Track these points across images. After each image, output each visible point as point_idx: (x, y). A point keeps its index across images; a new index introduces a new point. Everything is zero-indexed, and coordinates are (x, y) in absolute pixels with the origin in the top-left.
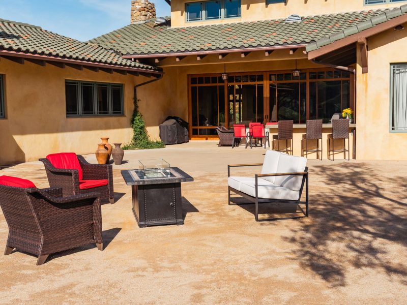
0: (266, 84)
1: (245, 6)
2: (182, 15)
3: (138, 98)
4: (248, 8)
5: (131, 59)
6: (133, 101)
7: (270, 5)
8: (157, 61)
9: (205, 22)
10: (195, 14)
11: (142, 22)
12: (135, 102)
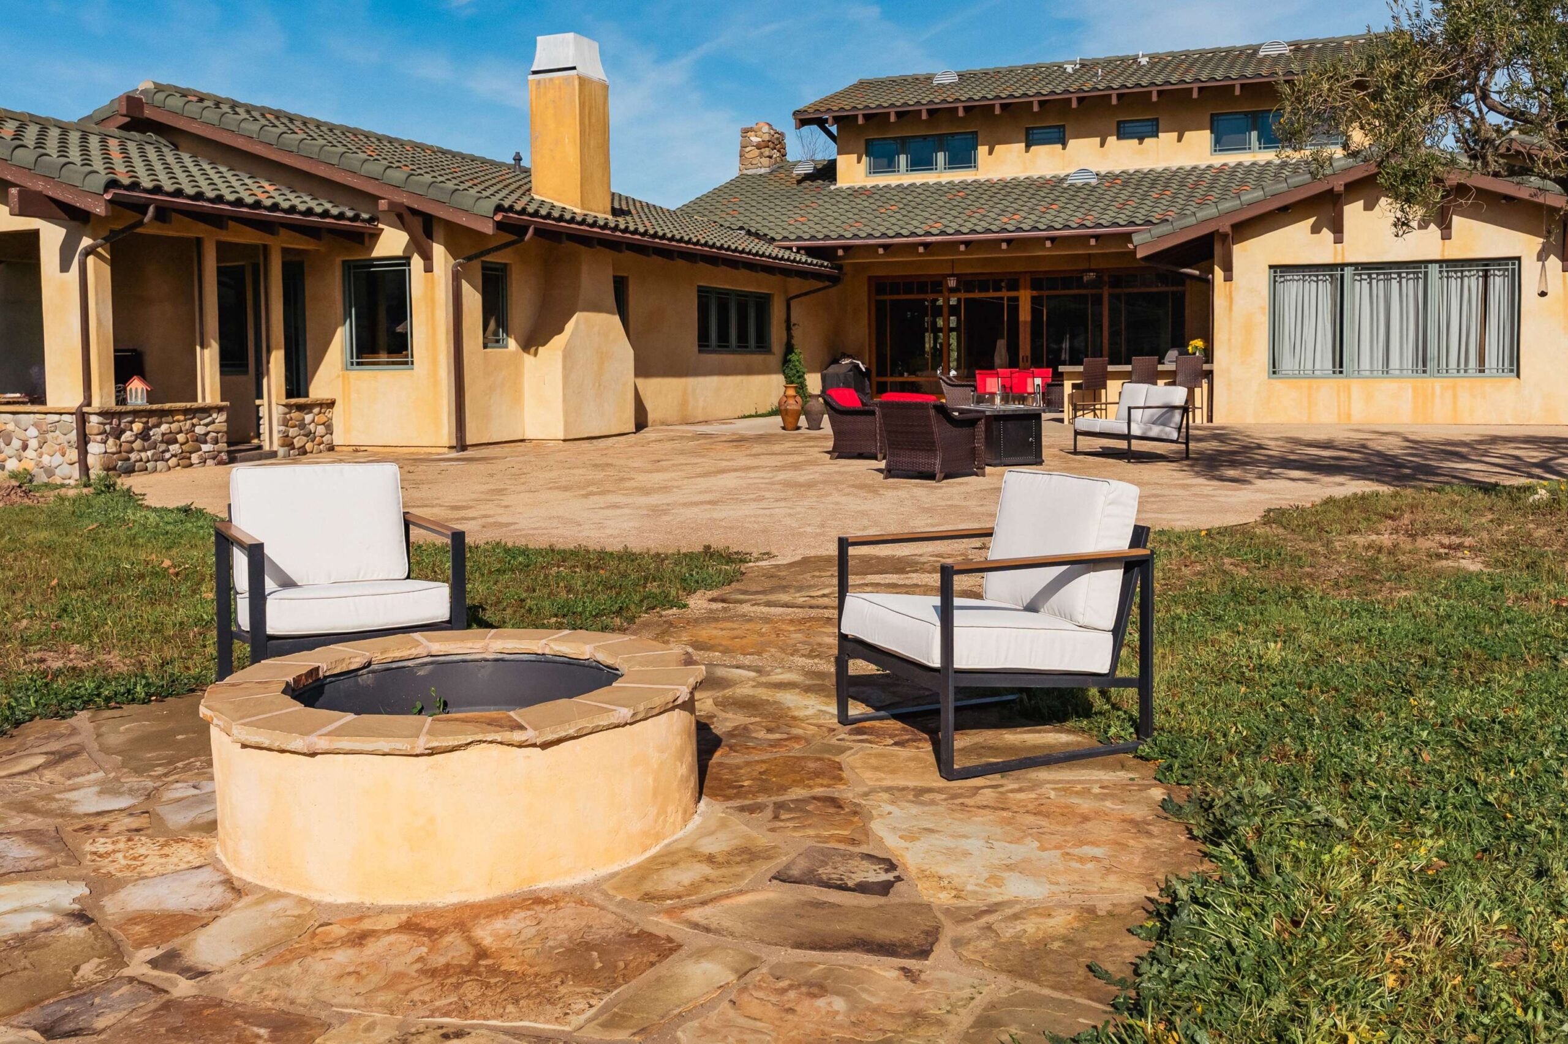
0: (1025, 297)
1: (986, 148)
2: (859, 161)
3: (793, 320)
4: (990, 152)
5: (790, 248)
6: (784, 326)
7: (1033, 148)
8: (840, 252)
9: (904, 178)
10: (885, 161)
11: (763, 171)
12: (789, 329)
